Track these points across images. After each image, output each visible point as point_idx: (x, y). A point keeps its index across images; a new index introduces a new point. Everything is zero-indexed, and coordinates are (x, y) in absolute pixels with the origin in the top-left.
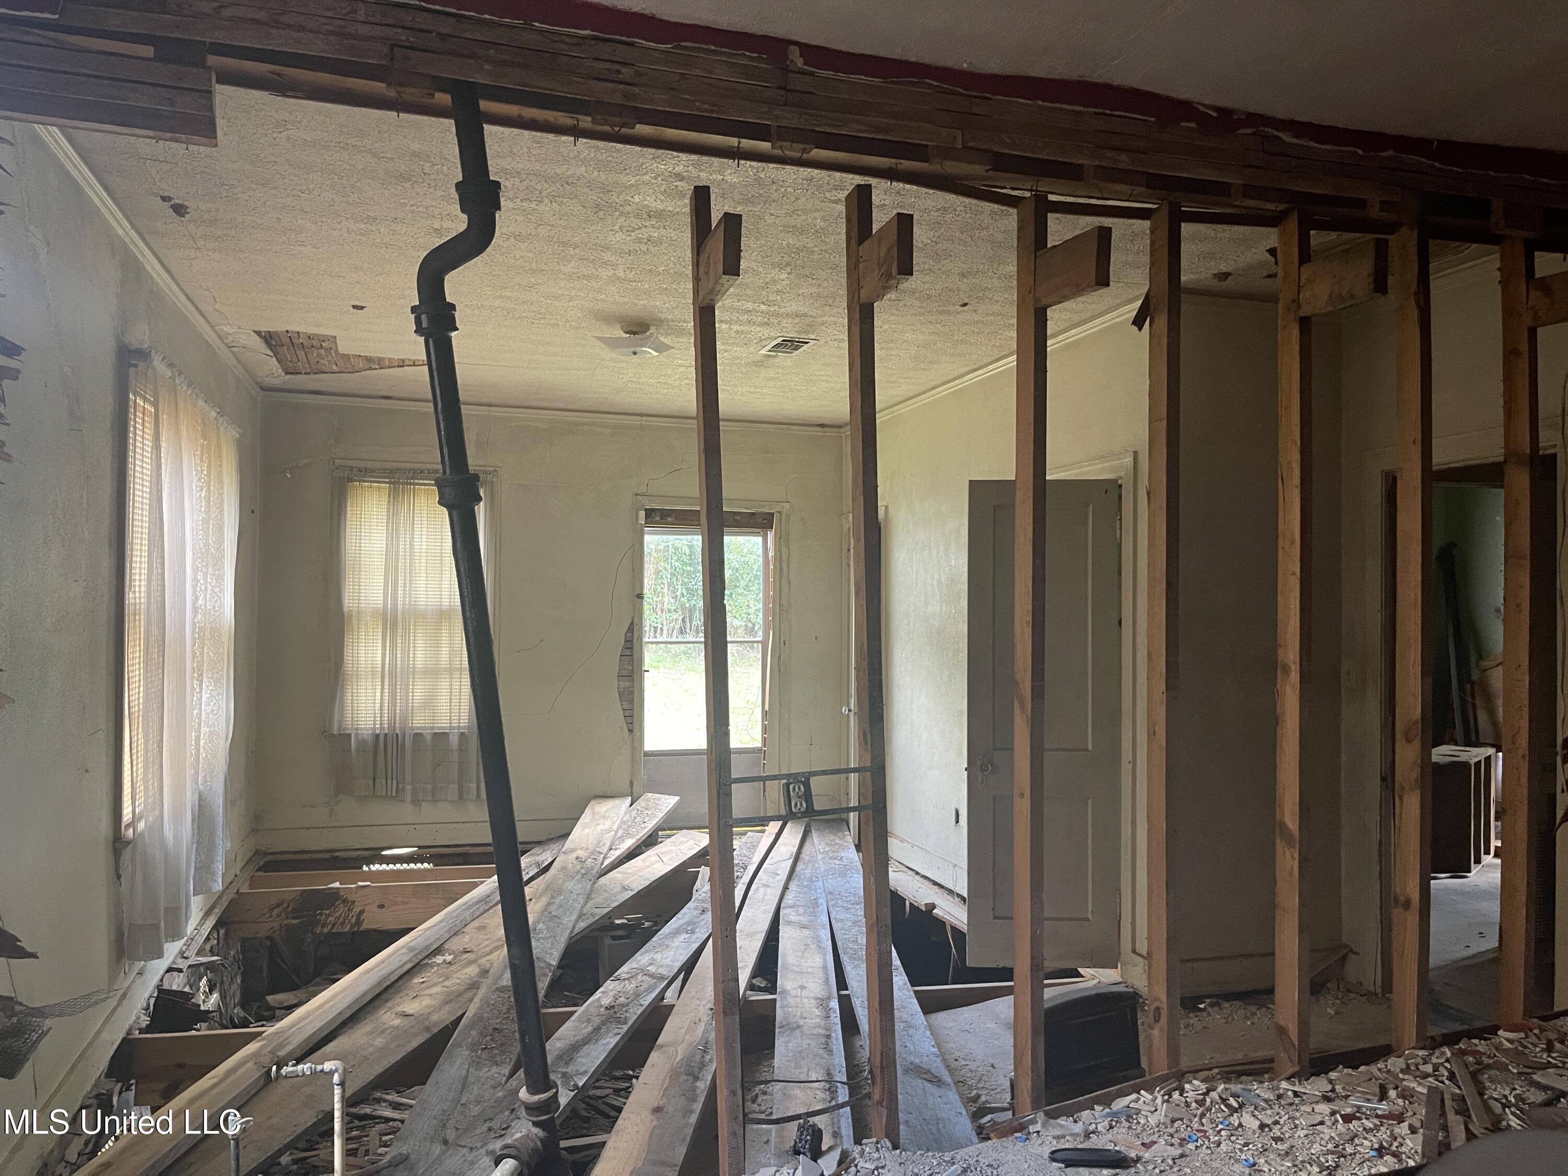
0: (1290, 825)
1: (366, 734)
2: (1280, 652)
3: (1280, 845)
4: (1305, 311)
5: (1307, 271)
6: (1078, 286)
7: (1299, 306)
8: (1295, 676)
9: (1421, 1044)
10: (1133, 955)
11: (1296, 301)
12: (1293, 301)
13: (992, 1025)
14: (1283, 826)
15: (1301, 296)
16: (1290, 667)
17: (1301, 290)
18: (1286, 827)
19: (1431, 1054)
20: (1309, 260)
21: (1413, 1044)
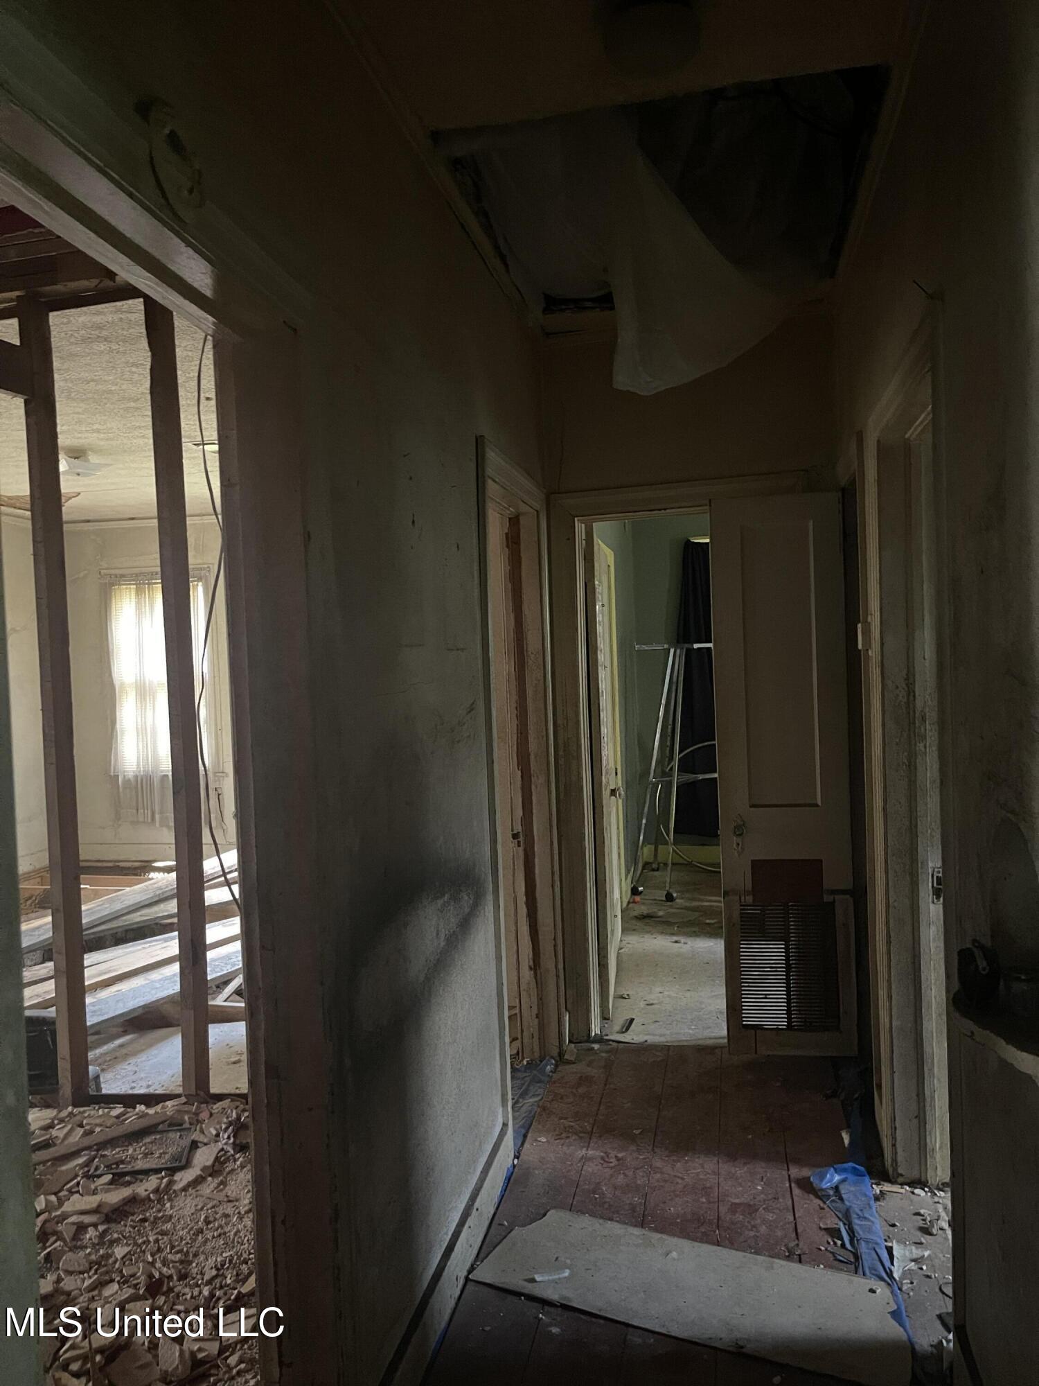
1: (130, 775)
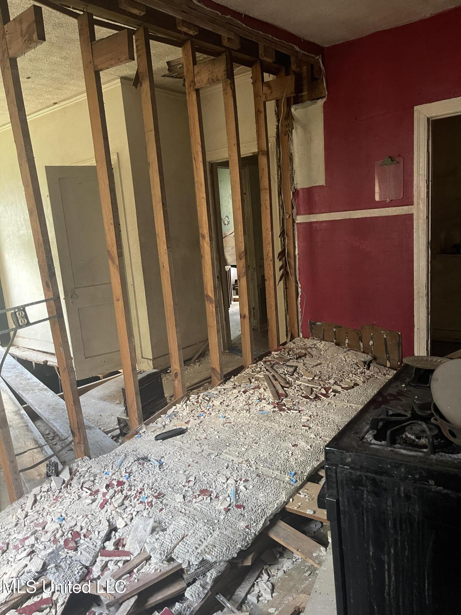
0: (211, 295)
2: (200, 230)
3: (207, 304)
4: (198, 86)
5: (197, 69)
6: (119, 60)
7: (195, 84)
8: (207, 239)
9: (253, 363)
10: (143, 359)
11: (193, 81)
12: (192, 82)
13: (94, 401)
14: (208, 296)
15: (195, 79)
16: (205, 236)
17: (195, 77)
18: (209, 297)
19: (257, 365)
20: (196, 64)
21: (251, 363)
